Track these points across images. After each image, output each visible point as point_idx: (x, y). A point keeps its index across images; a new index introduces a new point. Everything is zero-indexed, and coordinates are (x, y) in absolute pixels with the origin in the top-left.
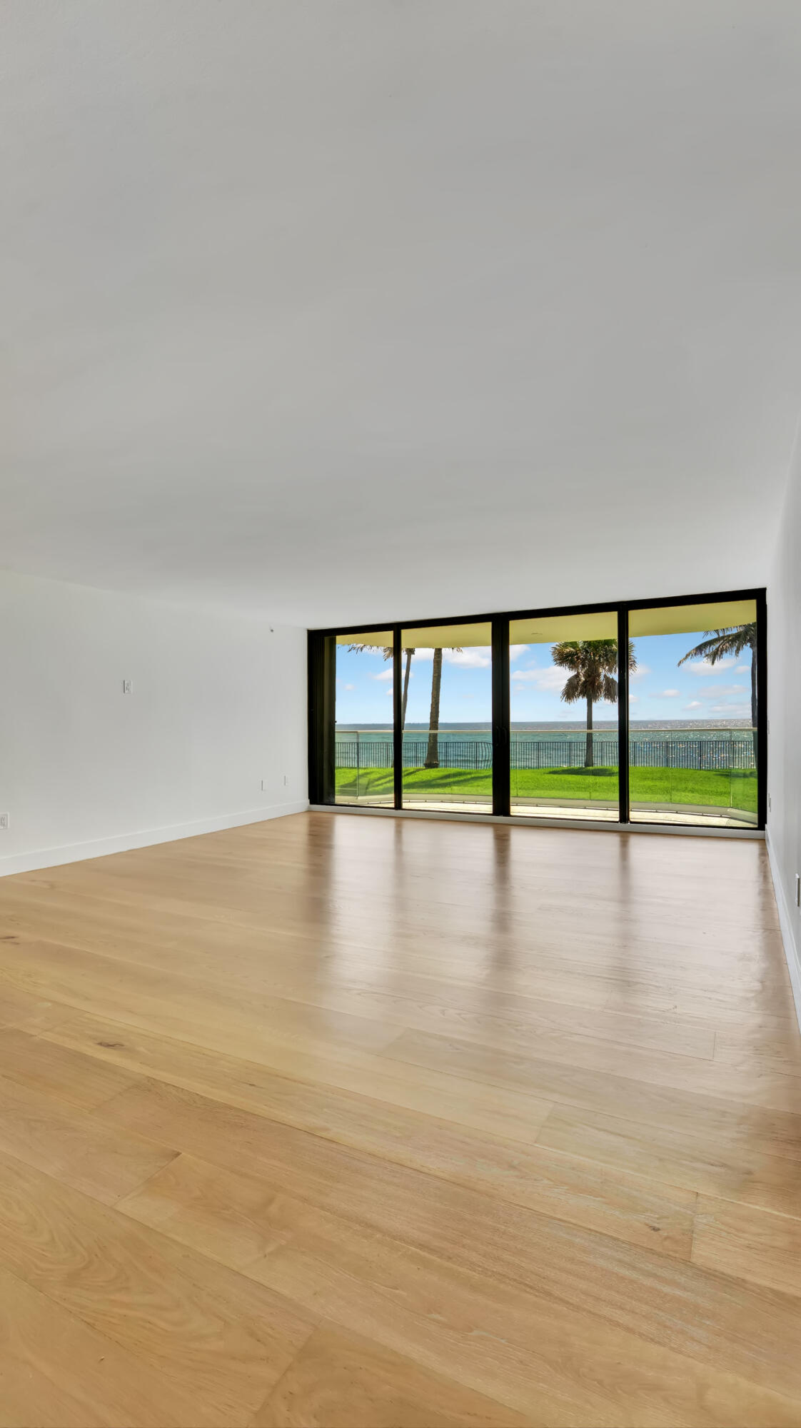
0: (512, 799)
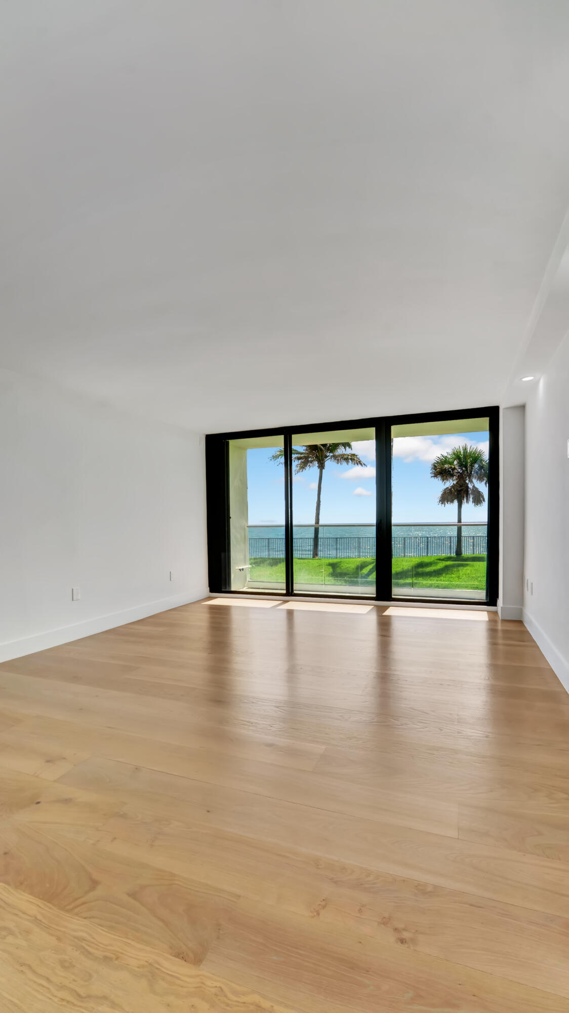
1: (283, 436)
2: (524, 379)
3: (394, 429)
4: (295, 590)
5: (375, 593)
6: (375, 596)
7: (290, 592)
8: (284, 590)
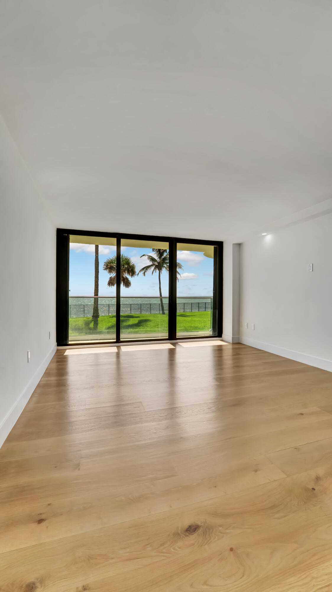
1: (116, 239)
2: (263, 234)
3: (179, 245)
4: (122, 339)
5: (168, 336)
6: (168, 338)
7: (118, 340)
8: (114, 339)
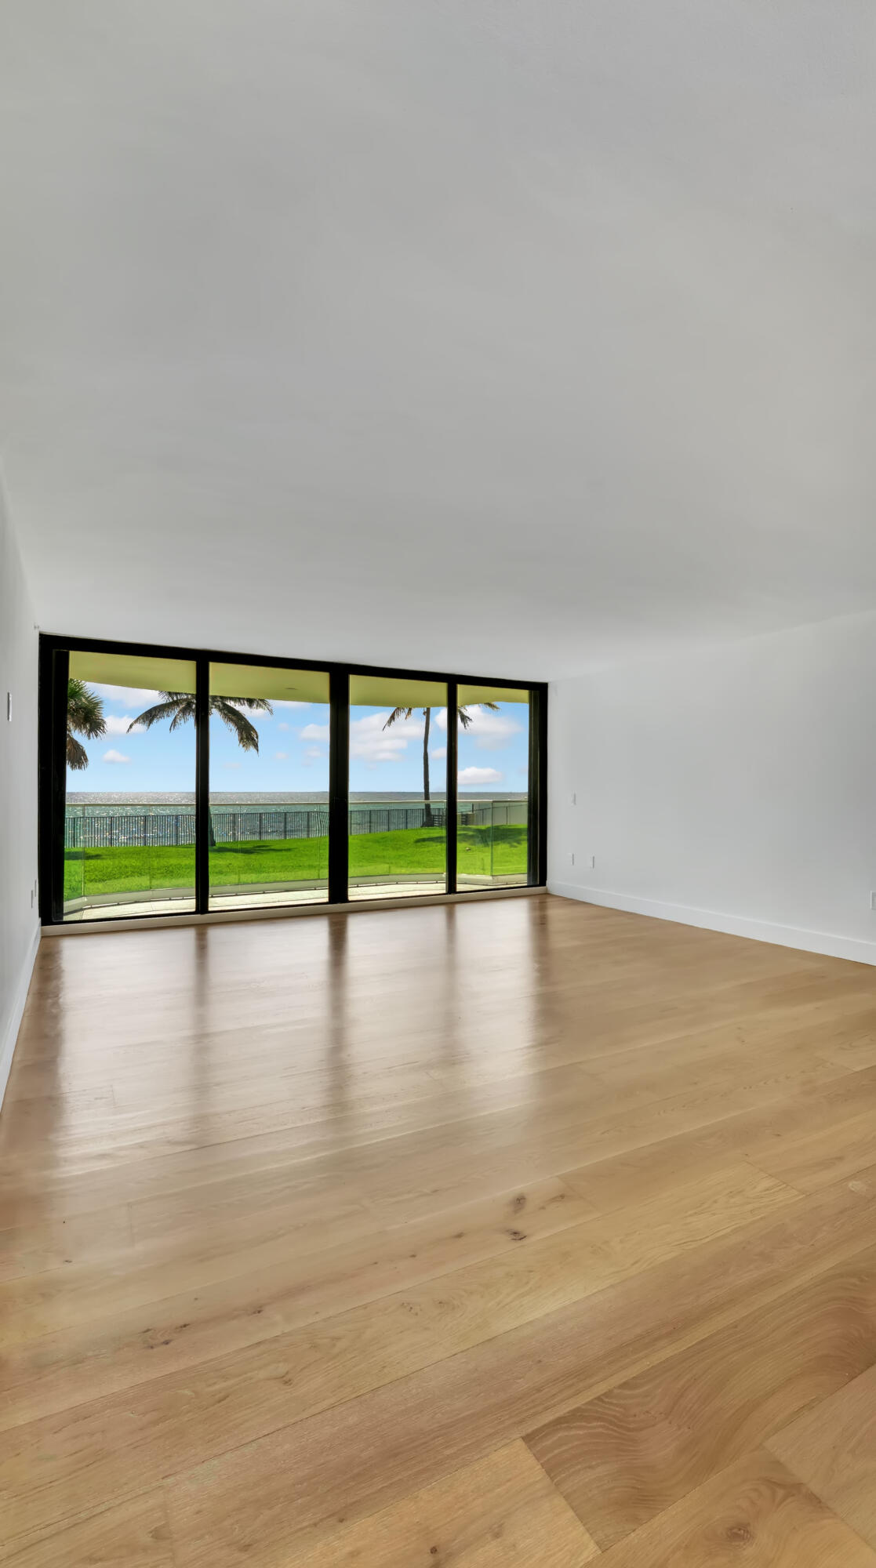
0: (350, 881)
